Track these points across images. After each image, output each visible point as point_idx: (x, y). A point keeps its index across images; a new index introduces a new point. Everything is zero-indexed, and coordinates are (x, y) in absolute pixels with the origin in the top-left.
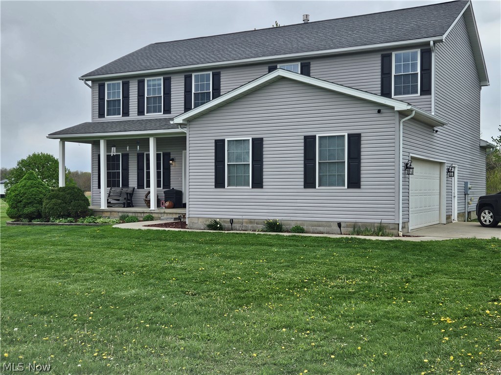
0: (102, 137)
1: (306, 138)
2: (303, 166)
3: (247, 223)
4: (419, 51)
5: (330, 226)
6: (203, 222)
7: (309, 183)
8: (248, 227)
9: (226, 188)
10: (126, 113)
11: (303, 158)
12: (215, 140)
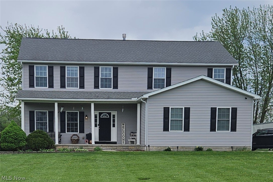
0: (56, 101)
1: (212, 108)
2: (210, 121)
3: (180, 148)
4: (225, 69)
5: (222, 148)
6: (156, 148)
7: (213, 129)
8: (181, 150)
9: (169, 131)
10: (51, 86)
11: (210, 118)
12: (164, 107)
